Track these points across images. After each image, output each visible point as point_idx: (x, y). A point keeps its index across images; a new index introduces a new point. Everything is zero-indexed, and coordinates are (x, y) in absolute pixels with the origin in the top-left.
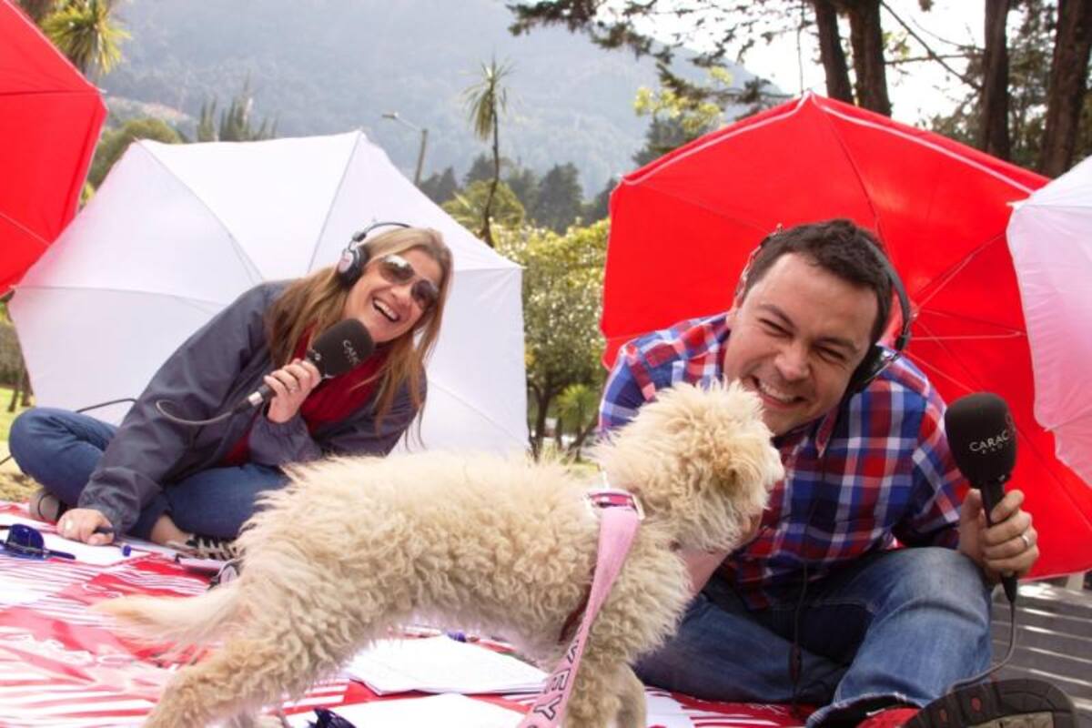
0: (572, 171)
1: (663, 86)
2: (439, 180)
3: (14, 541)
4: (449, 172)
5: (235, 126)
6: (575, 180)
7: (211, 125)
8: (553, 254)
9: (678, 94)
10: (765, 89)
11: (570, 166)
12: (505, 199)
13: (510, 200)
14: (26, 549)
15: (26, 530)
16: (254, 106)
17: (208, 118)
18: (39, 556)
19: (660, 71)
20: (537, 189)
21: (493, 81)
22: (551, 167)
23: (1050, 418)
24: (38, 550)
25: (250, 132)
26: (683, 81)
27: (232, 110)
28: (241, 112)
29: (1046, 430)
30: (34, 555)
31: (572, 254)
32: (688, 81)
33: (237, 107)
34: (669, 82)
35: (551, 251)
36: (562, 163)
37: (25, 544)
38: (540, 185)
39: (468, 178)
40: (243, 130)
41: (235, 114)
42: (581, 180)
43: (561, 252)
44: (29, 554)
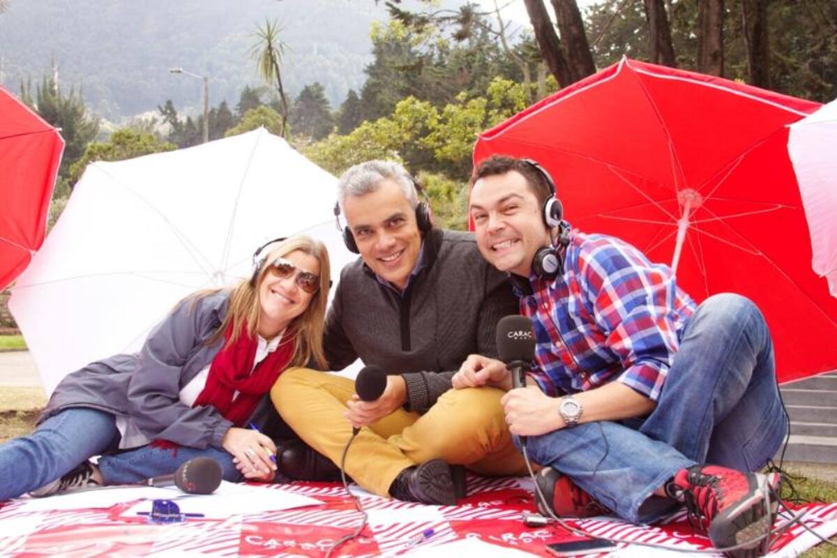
0: (320, 89)
1: (393, 19)
2: (217, 112)
3: (157, 511)
4: (224, 104)
5: (49, 95)
6: (322, 95)
7: (29, 98)
8: (325, 159)
9: (406, 23)
10: (476, 10)
11: (317, 84)
12: (274, 120)
13: (277, 120)
14: (167, 516)
15: (165, 503)
16: (59, 77)
17: (26, 92)
18: (178, 519)
19: (389, 8)
20: (293, 107)
21: (269, 38)
22: (303, 88)
23: (824, 267)
24: (177, 516)
25: (62, 99)
26: (408, 13)
27: (45, 82)
28: (52, 85)
29: (821, 276)
30: (174, 520)
31: (339, 157)
32: (412, 12)
33: (48, 81)
34: (398, 15)
35: (322, 157)
36: (310, 83)
37: (166, 513)
38: (296, 104)
39: (239, 107)
40: (57, 97)
41: (48, 87)
42: (327, 95)
43: (331, 157)
44: (171, 520)
